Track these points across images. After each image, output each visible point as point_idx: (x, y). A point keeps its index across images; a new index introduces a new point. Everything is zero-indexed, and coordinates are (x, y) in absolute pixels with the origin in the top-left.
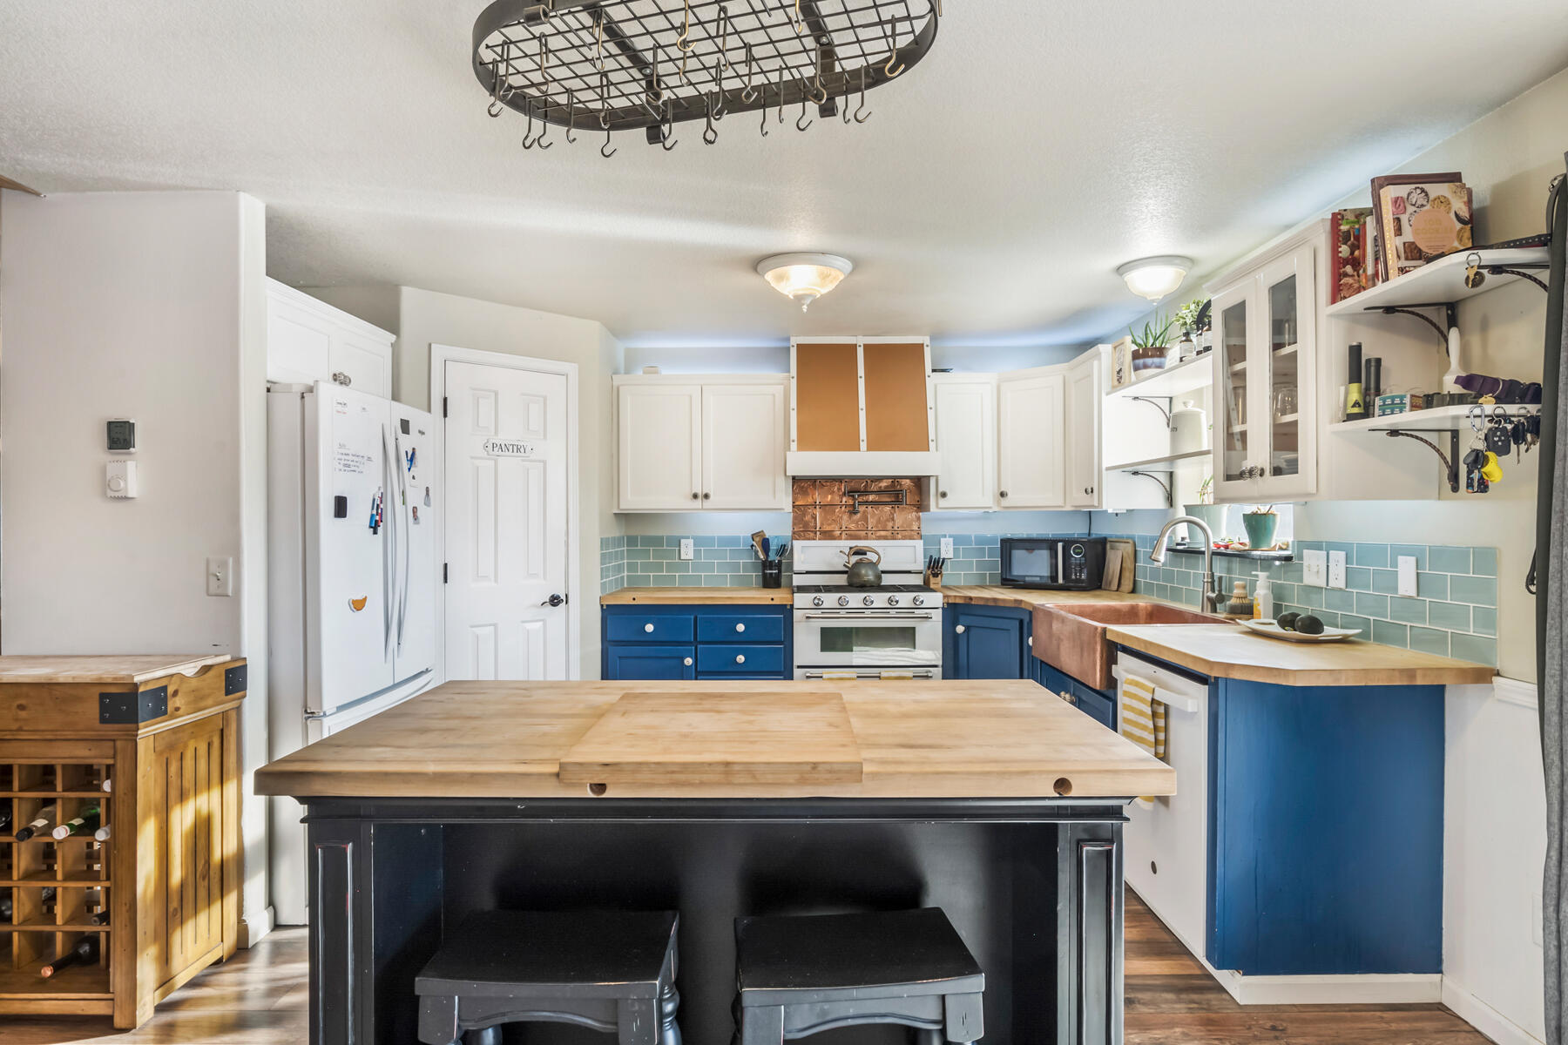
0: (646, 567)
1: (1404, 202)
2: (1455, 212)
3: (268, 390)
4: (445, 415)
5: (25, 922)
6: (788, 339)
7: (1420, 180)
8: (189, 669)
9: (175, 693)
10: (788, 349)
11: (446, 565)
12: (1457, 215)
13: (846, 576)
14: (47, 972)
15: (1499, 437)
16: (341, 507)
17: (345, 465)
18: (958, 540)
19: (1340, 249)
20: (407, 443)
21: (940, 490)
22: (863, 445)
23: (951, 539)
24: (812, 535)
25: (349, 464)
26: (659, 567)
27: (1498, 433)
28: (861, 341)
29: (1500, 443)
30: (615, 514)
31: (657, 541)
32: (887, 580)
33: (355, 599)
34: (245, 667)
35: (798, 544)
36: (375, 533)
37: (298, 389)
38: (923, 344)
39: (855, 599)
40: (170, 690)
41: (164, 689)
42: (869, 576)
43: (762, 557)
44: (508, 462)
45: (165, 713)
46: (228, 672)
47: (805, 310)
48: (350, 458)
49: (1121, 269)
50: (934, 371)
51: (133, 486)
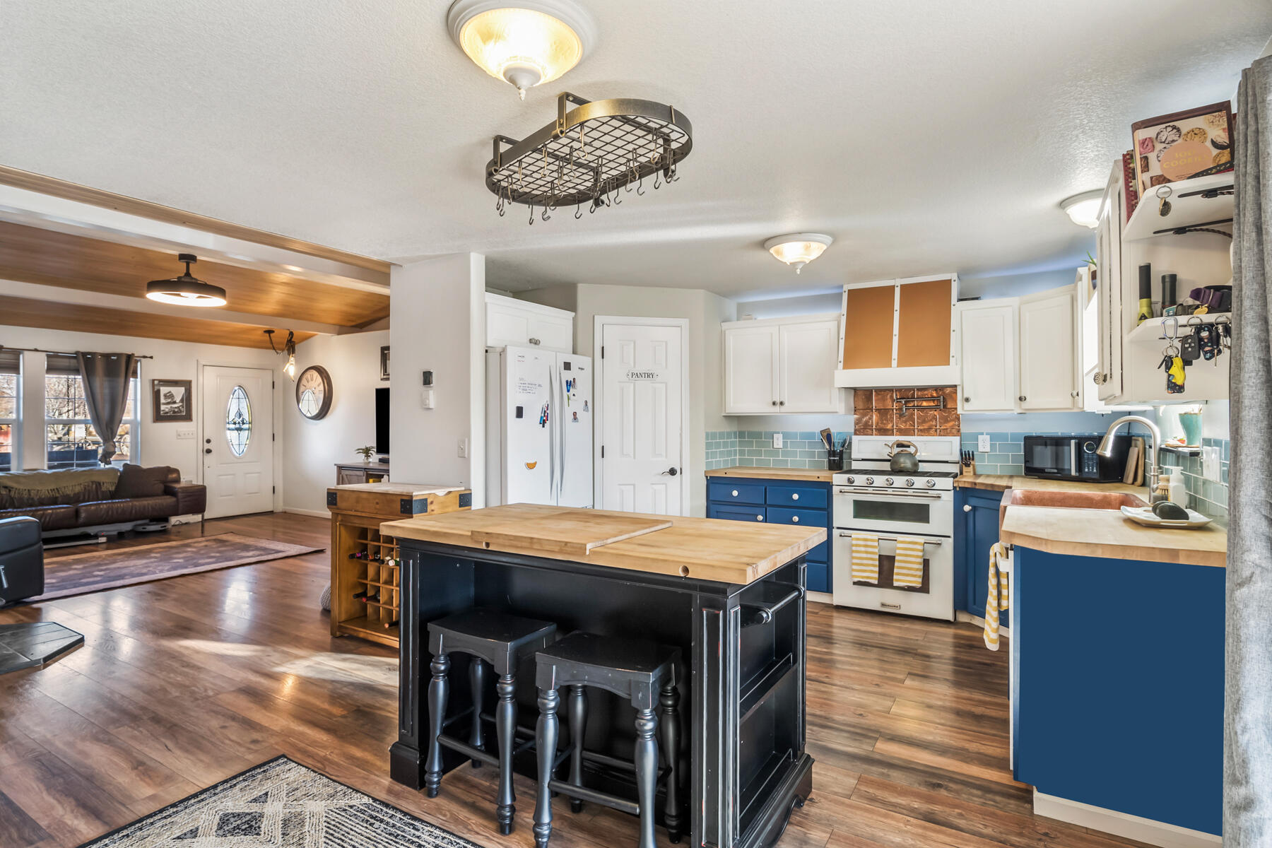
0: (750, 453)
1: (1152, 142)
2: (1212, 140)
3: (487, 351)
4: (603, 357)
5: (384, 603)
6: (842, 287)
7: (1169, 120)
8: (441, 492)
9: (432, 503)
10: (840, 295)
11: (603, 447)
12: (1213, 143)
13: (889, 463)
14: (387, 626)
15: (1190, 344)
16: (520, 411)
17: (523, 390)
18: (994, 437)
19: (1130, 184)
20: (568, 375)
21: (965, 396)
22: (894, 363)
23: (989, 436)
24: (870, 432)
25: (526, 387)
26: (759, 453)
27: (1189, 341)
28: (898, 282)
29: (1190, 349)
30: (724, 416)
31: (758, 435)
32: (923, 467)
33: (529, 462)
34: (471, 494)
35: (855, 439)
36: (543, 426)
37: (499, 350)
38: (951, 280)
39: (900, 481)
40: (429, 501)
41: (426, 500)
42: (906, 463)
43: (828, 447)
44: (642, 383)
45: (426, 511)
46: (460, 496)
47: (798, 273)
48: (527, 385)
49: (1063, 204)
50: (960, 300)
51: (432, 403)
